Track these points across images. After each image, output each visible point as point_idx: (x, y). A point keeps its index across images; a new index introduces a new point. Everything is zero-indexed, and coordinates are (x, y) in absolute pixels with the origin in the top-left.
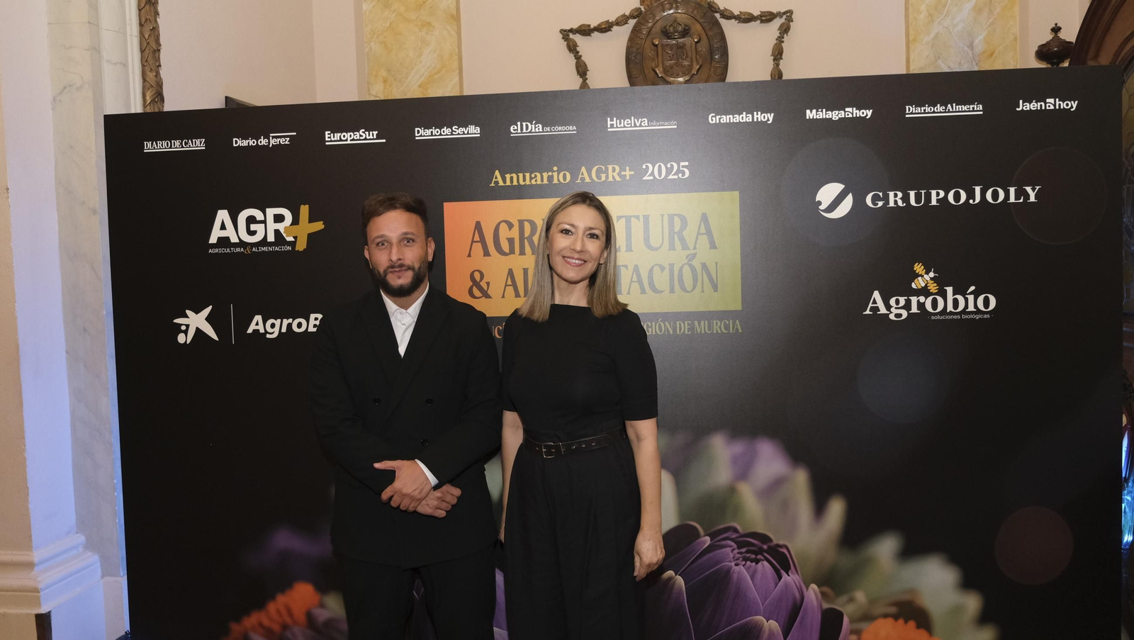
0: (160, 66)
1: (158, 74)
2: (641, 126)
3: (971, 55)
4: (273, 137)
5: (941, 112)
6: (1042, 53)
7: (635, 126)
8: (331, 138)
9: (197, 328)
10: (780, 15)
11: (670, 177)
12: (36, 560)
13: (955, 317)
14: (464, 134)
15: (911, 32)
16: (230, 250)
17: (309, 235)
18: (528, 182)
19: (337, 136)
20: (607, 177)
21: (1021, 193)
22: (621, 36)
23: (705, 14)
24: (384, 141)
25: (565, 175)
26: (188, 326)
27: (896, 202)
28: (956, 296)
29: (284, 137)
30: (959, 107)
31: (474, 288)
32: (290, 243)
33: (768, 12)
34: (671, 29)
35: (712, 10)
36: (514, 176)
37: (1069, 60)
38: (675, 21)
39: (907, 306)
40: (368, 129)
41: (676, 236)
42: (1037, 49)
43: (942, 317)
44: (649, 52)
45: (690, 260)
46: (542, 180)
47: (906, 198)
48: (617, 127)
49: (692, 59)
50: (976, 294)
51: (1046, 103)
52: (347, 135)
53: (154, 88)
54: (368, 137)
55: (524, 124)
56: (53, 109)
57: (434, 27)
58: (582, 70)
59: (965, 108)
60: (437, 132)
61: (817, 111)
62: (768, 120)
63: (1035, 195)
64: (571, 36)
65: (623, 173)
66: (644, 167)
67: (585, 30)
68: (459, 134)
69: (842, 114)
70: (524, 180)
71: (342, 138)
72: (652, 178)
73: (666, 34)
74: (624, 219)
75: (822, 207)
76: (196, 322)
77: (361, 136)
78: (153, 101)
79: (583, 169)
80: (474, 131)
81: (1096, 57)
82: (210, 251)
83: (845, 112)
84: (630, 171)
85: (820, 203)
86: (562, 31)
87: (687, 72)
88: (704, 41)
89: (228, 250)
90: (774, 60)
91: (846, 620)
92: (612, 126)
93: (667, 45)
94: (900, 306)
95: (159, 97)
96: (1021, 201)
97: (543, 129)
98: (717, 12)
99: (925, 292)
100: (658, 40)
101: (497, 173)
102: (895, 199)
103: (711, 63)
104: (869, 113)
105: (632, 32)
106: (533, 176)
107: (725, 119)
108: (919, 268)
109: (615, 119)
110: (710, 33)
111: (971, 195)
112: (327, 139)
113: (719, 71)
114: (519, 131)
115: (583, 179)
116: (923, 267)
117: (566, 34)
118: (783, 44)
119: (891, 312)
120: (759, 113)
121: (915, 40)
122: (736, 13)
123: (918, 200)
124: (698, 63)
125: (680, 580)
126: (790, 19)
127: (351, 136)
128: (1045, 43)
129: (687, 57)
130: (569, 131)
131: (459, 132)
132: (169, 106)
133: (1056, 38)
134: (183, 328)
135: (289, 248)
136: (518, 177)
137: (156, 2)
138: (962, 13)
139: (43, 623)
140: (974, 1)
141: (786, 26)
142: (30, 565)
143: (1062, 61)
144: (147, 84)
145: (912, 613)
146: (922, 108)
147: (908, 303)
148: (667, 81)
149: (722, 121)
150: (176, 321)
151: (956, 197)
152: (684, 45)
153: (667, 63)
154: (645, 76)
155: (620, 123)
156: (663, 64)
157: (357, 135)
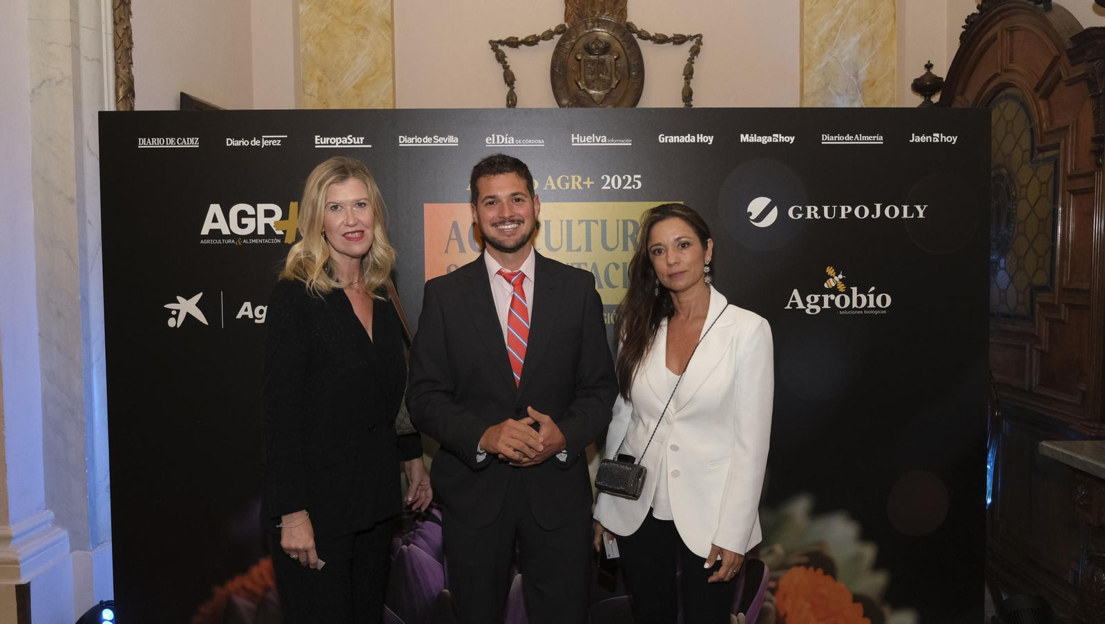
0: (132, 63)
1: (130, 72)
2: (600, 142)
3: (856, 83)
4: (265, 139)
5: (850, 141)
6: (918, 86)
7: (596, 142)
8: (321, 142)
9: (187, 313)
10: (691, 38)
11: (625, 187)
12: (14, 534)
13: (859, 312)
14: (444, 143)
15: (806, 61)
16: (222, 241)
19: (326, 140)
20: (570, 186)
21: (912, 210)
22: (547, 48)
23: (625, 33)
24: (370, 146)
26: (178, 311)
27: (812, 215)
28: (859, 295)
29: (276, 139)
30: (865, 138)
32: (279, 237)
33: (680, 35)
34: (594, 46)
35: (630, 31)
37: (941, 92)
38: (597, 39)
39: (821, 303)
40: (356, 135)
41: (629, 238)
42: (912, 82)
43: (849, 313)
44: (572, 65)
47: (821, 212)
48: (580, 143)
49: (611, 75)
50: (876, 294)
51: (932, 137)
52: (336, 140)
53: (126, 87)
54: (355, 143)
55: (498, 136)
56: (31, 101)
57: (369, 32)
58: (509, 79)
59: (869, 138)
60: (419, 140)
61: (750, 136)
62: (709, 141)
63: (923, 212)
64: (500, 47)
65: (584, 183)
66: (603, 178)
67: (513, 43)
69: (770, 139)
71: (331, 142)
72: (609, 188)
73: (588, 50)
74: (585, 223)
75: (752, 217)
76: (187, 307)
77: (348, 141)
78: (125, 97)
79: (550, 178)
80: (452, 141)
81: (962, 93)
82: (202, 242)
83: (773, 137)
84: (590, 181)
85: (750, 214)
86: (491, 42)
87: (607, 86)
88: (623, 58)
89: (220, 241)
90: (685, 79)
91: (766, 569)
92: (576, 141)
93: (589, 61)
94: (815, 302)
95: (130, 93)
96: (912, 217)
97: (515, 142)
98: (634, 33)
99: (834, 291)
100: (580, 55)
102: (812, 212)
103: (629, 80)
104: (792, 139)
105: (557, 46)
107: (673, 139)
108: (830, 271)
109: (578, 135)
110: (628, 52)
111: (873, 211)
112: (316, 143)
113: (636, 86)
114: (494, 143)
115: (549, 187)
116: (833, 270)
117: (494, 45)
118: (693, 65)
119: (807, 308)
120: (702, 135)
121: (808, 67)
122: (652, 34)
123: (830, 214)
124: (617, 78)
126: (699, 43)
127: (339, 141)
128: (919, 77)
129: (607, 72)
130: (538, 144)
131: (439, 141)
132: (140, 105)
133: (929, 74)
134: (174, 313)
135: (278, 241)
137: (130, 3)
138: (849, 46)
139: (23, 593)
140: (859, 36)
141: (696, 49)
142: (7, 539)
143: (933, 93)
144: (120, 81)
145: (820, 561)
146: (835, 137)
147: (821, 300)
148: (588, 94)
149: (670, 141)
150: (166, 306)
151: (861, 212)
152: (604, 61)
153: (589, 77)
154: (568, 88)
155: (583, 140)
156: (585, 77)
157: (345, 140)
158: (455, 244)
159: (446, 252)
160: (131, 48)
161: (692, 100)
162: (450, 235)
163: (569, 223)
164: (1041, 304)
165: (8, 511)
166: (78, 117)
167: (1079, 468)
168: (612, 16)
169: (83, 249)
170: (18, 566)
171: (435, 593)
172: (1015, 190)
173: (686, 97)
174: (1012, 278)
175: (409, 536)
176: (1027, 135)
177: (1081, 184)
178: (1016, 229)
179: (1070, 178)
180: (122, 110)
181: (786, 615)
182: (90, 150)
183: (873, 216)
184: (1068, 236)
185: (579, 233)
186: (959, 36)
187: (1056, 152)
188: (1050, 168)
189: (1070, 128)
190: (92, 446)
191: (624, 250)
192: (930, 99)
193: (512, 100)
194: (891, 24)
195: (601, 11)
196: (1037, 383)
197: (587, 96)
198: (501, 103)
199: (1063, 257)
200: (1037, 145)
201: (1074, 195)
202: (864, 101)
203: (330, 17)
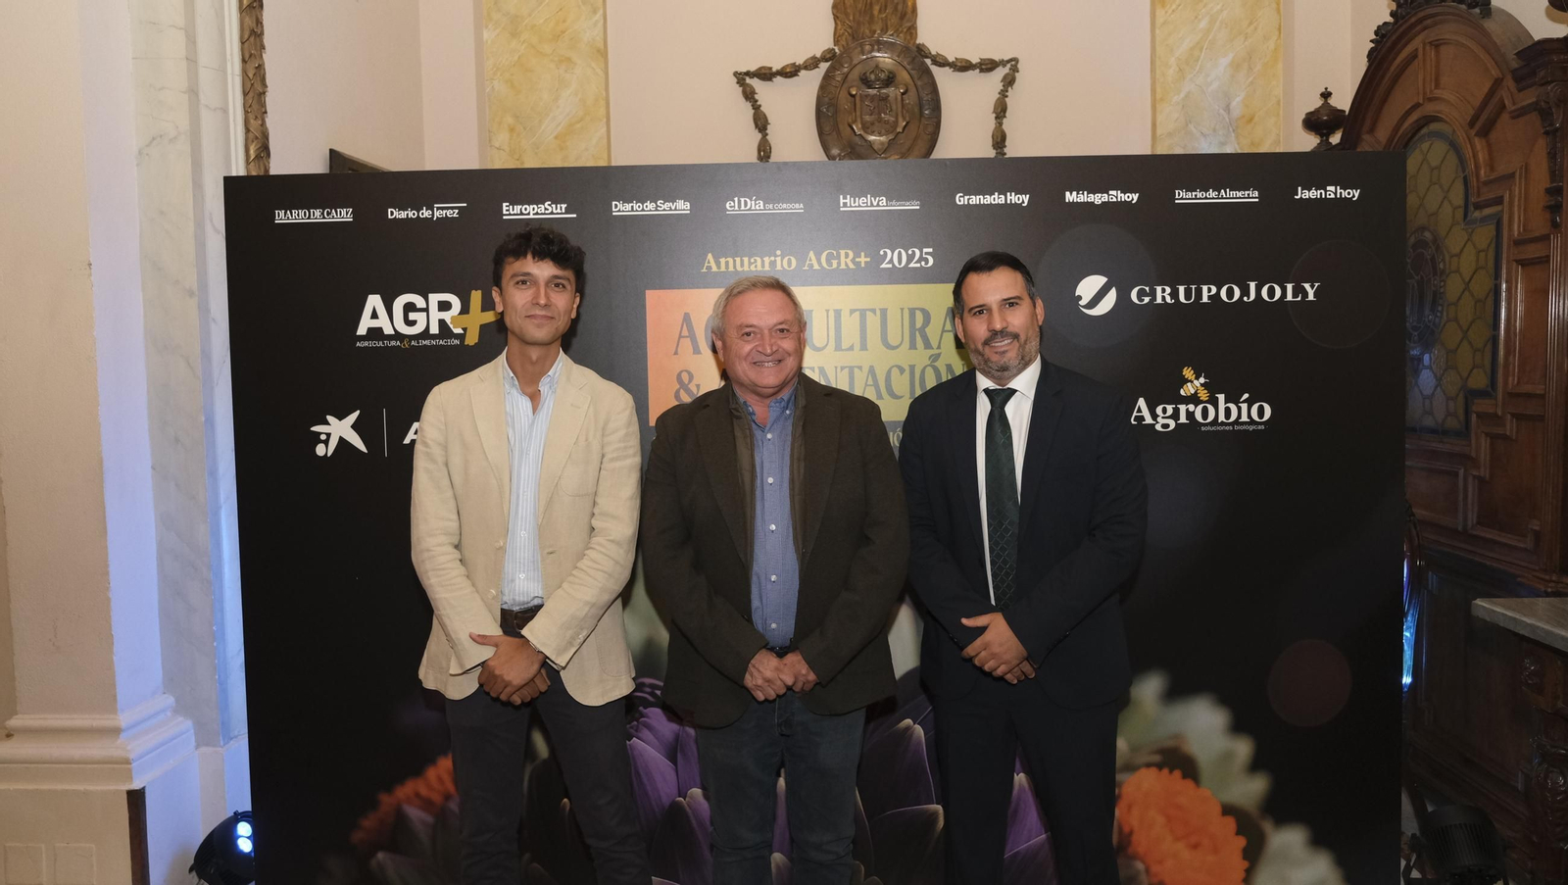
0: (266, 112)
1: (263, 124)
2: (878, 205)
3: (1228, 120)
4: (438, 208)
5: (1213, 198)
6: (1312, 123)
7: (872, 205)
8: (511, 211)
9: (341, 437)
10: (1003, 63)
11: (912, 265)
12: (123, 724)
13: (1227, 428)
14: (671, 210)
15: (1158, 90)
16: (384, 344)
17: (483, 327)
18: (746, 268)
19: (517, 209)
20: (839, 264)
21: (1299, 290)
22: (811, 81)
23: (914, 59)
24: (575, 216)
25: (790, 260)
26: (328, 435)
27: (1164, 298)
28: (1229, 405)
29: (452, 208)
30: (1234, 193)
31: (682, 391)
32: (457, 336)
33: (989, 59)
35: (921, 55)
36: (730, 260)
37: (1342, 130)
38: (877, 66)
39: (1175, 416)
40: (555, 202)
41: (917, 333)
42: (1304, 116)
43: (1214, 428)
44: (845, 103)
45: (934, 361)
46: (763, 266)
47: (1174, 294)
48: (851, 206)
49: (897, 115)
50: (1250, 403)
51: (1326, 191)
52: (530, 208)
53: (259, 144)
54: (555, 211)
55: (742, 200)
56: (138, 165)
57: (576, 64)
58: (761, 123)
59: (1239, 194)
60: (639, 207)
61: (1078, 194)
62: (1023, 202)
63: (1315, 293)
64: (748, 80)
65: (857, 260)
66: (882, 253)
67: (765, 74)
68: (664, 210)
69: (1105, 198)
70: (742, 265)
71: (524, 212)
72: (890, 266)
73: (865, 81)
74: (858, 313)
75: (1083, 302)
76: (340, 429)
77: (546, 209)
78: (258, 157)
79: (812, 254)
80: (682, 206)
81: (1372, 131)
83: (1109, 195)
84: (865, 257)
85: (1080, 298)
86: (736, 74)
87: (891, 129)
88: (912, 92)
89: (381, 343)
90: (996, 118)
92: (845, 205)
93: (866, 96)
94: (1167, 415)
95: (265, 150)
96: (1299, 299)
97: (764, 206)
98: (927, 57)
99: (1194, 399)
101: (710, 256)
102: (1162, 294)
103: (920, 121)
104: (1135, 197)
106: (752, 260)
107: (975, 200)
108: (1188, 373)
109: (848, 197)
110: (919, 83)
111: (1245, 292)
112: (505, 212)
113: (930, 129)
114: (737, 208)
115: (811, 266)
116: (1192, 372)
117: (741, 78)
118: (1007, 99)
119: (1157, 422)
120: (1013, 194)
121: (1162, 99)
122: (951, 59)
123: (1187, 297)
124: (904, 119)
125: (919, 730)
126: (1015, 69)
127: (534, 209)
128: (1312, 110)
129: (891, 110)
130: (795, 209)
131: (665, 208)
132: (278, 167)
133: (1326, 104)
134: (323, 437)
135: (457, 342)
136: (735, 261)
138: (1218, 69)
139: (136, 800)
140: (1231, 56)
141: (1010, 77)
142: (116, 731)
143: (1331, 131)
144: (251, 135)
145: (1177, 761)
146: (1194, 193)
147: (1176, 412)
148: (866, 141)
149: (971, 202)
150: (314, 429)
151: (1230, 293)
152: (888, 96)
153: (867, 118)
154: (839, 133)
155: (855, 202)
156: (862, 118)
157: (541, 208)
158: (687, 343)
159: (676, 353)
160: (264, 93)
161: (1005, 146)
162: (681, 332)
163: (838, 313)
164: (1479, 416)
165: (115, 696)
166: (198, 185)
167: (1527, 635)
168: (897, 36)
169: (206, 355)
170: (129, 766)
171: (666, 801)
172: (1443, 260)
173: (997, 143)
174: (1439, 379)
175: (631, 728)
176: (1459, 187)
177: (1532, 251)
178: (1445, 313)
179: (1517, 243)
180: (254, 173)
181: (1131, 833)
182: (213, 226)
183: (1245, 299)
184: (1516, 321)
185: (850, 326)
186: (1367, 53)
187: (1498, 208)
188: (1489, 230)
189: (1517, 174)
190: (222, 610)
191: (910, 348)
192: (1327, 139)
193: (764, 151)
194: (1275, 38)
195: (882, 31)
196: (1475, 522)
197: (864, 144)
198: (750, 155)
199: (1509, 351)
200: (1473, 199)
201: (1523, 266)
202: (1238, 144)
203: (523, 47)
